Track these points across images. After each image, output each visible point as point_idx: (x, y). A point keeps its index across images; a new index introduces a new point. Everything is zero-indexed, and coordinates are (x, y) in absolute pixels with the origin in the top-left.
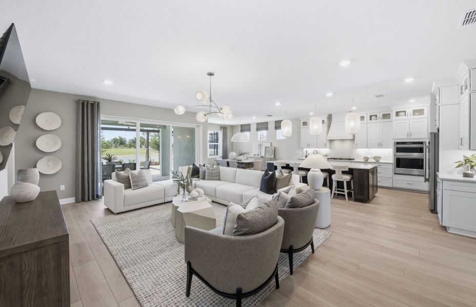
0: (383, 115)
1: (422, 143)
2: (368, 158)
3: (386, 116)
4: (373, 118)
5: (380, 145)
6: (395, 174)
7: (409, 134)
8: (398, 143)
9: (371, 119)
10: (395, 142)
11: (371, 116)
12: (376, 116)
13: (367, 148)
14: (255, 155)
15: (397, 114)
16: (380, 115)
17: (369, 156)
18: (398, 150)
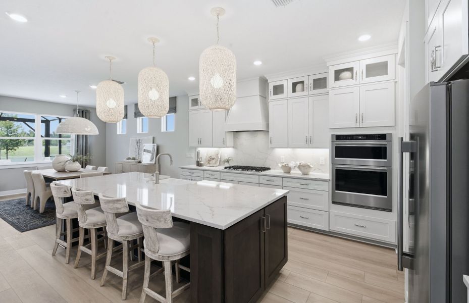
0: (315, 80)
1: (383, 137)
2: (290, 169)
3: (320, 83)
4: (299, 87)
5: (309, 143)
6: (334, 202)
7: (359, 118)
8: (339, 137)
9: (294, 91)
10: (332, 135)
11: (295, 85)
12: (302, 82)
13: (288, 147)
14: (129, 159)
15: (338, 74)
16: (309, 82)
17: (291, 164)
18: (340, 152)
